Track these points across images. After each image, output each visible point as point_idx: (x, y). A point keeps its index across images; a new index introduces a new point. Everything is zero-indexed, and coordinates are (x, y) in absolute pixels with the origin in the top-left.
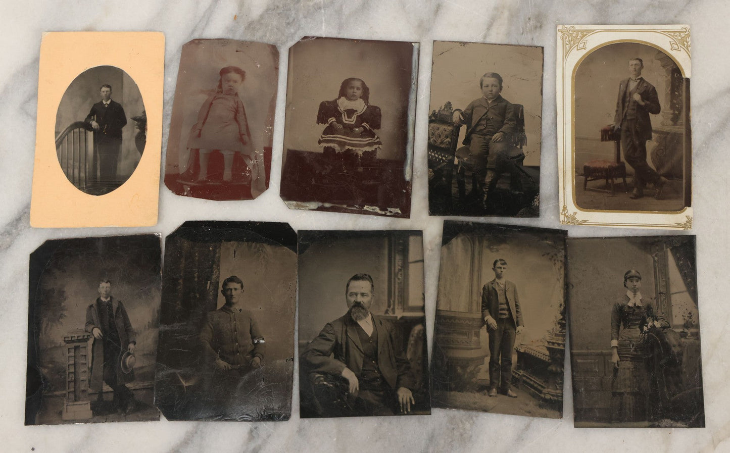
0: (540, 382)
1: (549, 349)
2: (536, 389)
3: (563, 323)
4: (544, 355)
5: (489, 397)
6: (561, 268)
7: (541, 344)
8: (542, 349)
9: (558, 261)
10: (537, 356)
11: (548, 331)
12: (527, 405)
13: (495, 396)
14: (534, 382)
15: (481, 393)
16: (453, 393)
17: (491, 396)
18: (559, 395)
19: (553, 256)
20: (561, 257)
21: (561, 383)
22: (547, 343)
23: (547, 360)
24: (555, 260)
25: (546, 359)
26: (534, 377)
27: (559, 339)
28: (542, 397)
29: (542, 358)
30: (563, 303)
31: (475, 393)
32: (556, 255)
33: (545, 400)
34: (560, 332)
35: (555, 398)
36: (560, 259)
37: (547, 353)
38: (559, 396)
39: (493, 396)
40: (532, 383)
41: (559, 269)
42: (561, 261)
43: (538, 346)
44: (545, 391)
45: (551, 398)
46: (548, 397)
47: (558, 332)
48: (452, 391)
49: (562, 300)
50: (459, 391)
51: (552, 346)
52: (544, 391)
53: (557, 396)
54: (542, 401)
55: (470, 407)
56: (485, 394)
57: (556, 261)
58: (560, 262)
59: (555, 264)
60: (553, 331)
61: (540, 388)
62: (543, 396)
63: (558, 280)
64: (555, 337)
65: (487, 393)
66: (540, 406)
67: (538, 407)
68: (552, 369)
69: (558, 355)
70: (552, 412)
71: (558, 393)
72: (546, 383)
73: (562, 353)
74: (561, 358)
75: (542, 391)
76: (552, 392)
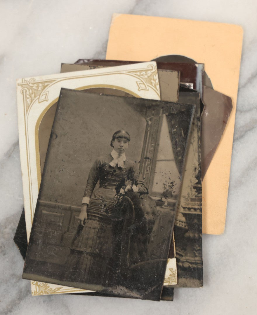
0: (177, 250)
1: (185, 215)
3: (198, 187)
8: (177, 215)
22: (182, 209)
23: (183, 227)
25: (183, 225)
27: (195, 204)
28: (180, 267)
30: (197, 167)
33: (184, 269)
34: (196, 197)
35: (194, 266)
37: (184, 219)
38: (198, 263)
44: (183, 259)
45: (189, 266)
46: (186, 265)
49: (197, 164)
51: (188, 212)
52: (181, 260)
53: (196, 263)
54: (180, 270)
60: (189, 196)
61: (177, 256)
62: (181, 264)
63: (191, 143)
64: (191, 202)
66: (179, 276)
68: (190, 236)
69: (196, 221)
70: (192, 281)
71: (197, 261)
72: (183, 250)
73: (199, 217)
74: (199, 223)
75: (179, 259)
76: (190, 260)
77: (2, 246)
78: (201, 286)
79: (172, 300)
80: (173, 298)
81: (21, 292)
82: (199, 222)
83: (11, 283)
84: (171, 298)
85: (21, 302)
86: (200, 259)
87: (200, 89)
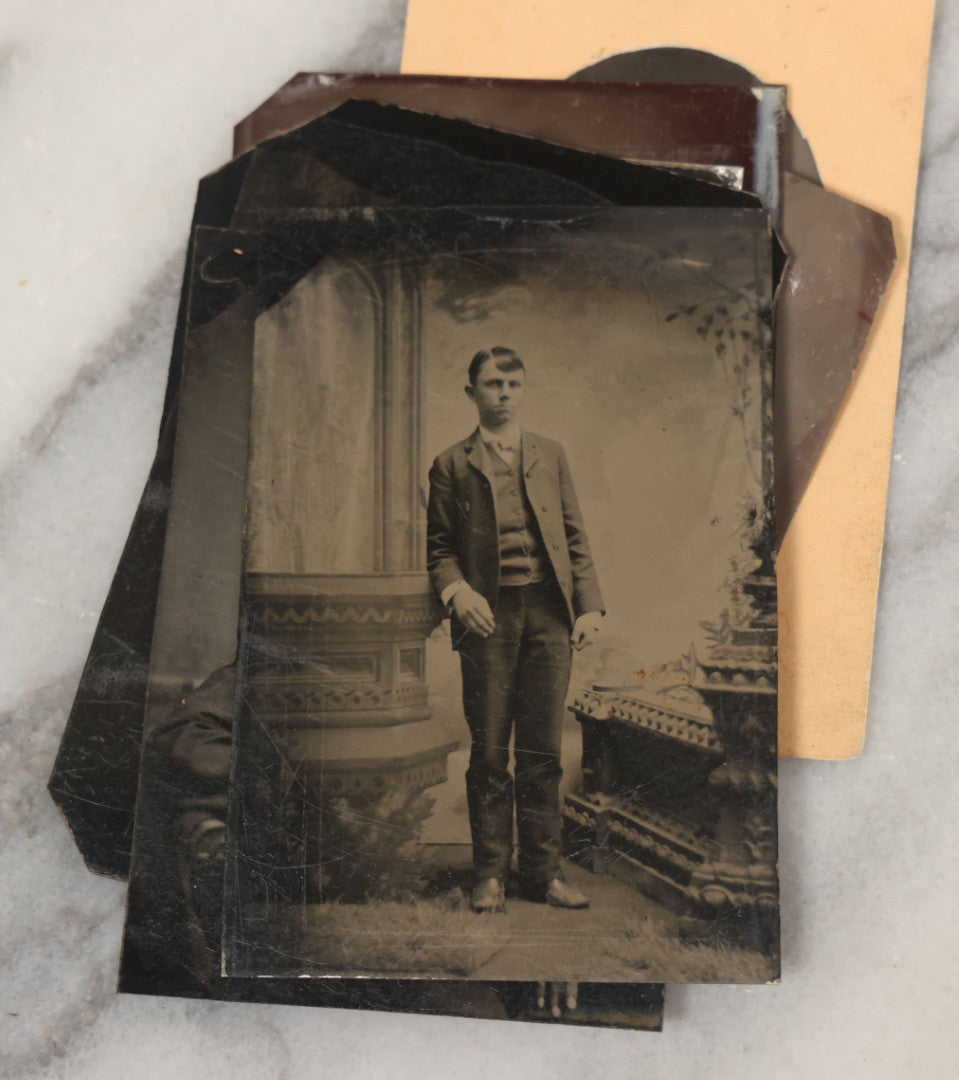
0: (680, 836)
1: (710, 697)
2: (665, 866)
3: (763, 588)
4: (691, 723)
5: (471, 914)
6: (747, 361)
7: (673, 678)
8: (683, 699)
9: (733, 336)
10: (663, 730)
11: (706, 626)
12: (629, 935)
13: (499, 909)
14: (656, 837)
15: (437, 900)
16: (323, 909)
17: (479, 910)
18: (762, 883)
19: (709, 320)
20: (746, 318)
21: (766, 834)
22: (700, 675)
24: (719, 333)
25: (703, 739)
26: (655, 817)
27: (750, 653)
28: (691, 901)
29: (684, 737)
30: (760, 506)
31: (413, 903)
32: (723, 311)
33: (705, 910)
34: (753, 625)
35: (746, 898)
36: (739, 325)
37: (706, 714)
38: (761, 889)
39: (490, 909)
40: (646, 842)
41: (737, 370)
42: (746, 335)
43: (666, 690)
44: (701, 872)
45: (727, 899)
46: (716, 895)
47: (747, 623)
48: (318, 902)
49: (758, 494)
50: (347, 901)
51: (721, 686)
52: (696, 874)
53: (754, 890)
54: (692, 915)
55: (393, 960)
56: (455, 905)
57: (725, 339)
58: (739, 339)
59: (720, 349)
60: (725, 624)
61: (680, 860)
62: (694, 893)
63: (737, 412)
64: (735, 648)
65: (464, 901)
66: (687, 937)
67: (676, 941)
68: (729, 780)
69: (752, 721)
70: (736, 957)
71: (758, 878)
72: (704, 838)
73: (767, 709)
74: (764, 730)
75: (689, 873)
76: (732, 876)
77: (24, 802)
78: (772, 980)
79: (658, 1029)
80: (661, 1021)
81: (100, 978)
82: (765, 725)
83: (60, 943)
84: (653, 1021)
85: (102, 1014)
86: (770, 872)
87: (768, 188)
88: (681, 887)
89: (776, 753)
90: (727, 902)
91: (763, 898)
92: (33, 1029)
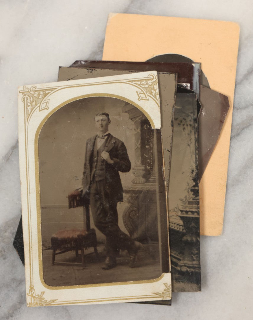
1: (182, 218)
3: (196, 190)
4: (177, 225)
6: (191, 132)
8: (175, 219)
9: (187, 125)
10: (170, 227)
11: (181, 200)
18: (196, 266)
19: (181, 121)
20: (190, 121)
21: (197, 253)
22: (180, 212)
24: (184, 125)
25: (181, 229)
27: (192, 207)
28: (178, 271)
29: (176, 228)
30: (195, 169)
32: (185, 119)
33: (182, 273)
34: (193, 200)
35: (192, 270)
36: (189, 123)
37: (181, 222)
41: (189, 134)
42: (191, 125)
44: (181, 263)
46: (184, 269)
49: (194, 166)
51: (185, 215)
52: (179, 264)
53: (194, 268)
57: (185, 126)
58: (189, 126)
59: (184, 129)
60: (186, 199)
61: (175, 260)
62: (179, 268)
63: (188, 145)
64: (188, 205)
66: (177, 280)
68: (187, 239)
69: (193, 224)
70: (190, 285)
72: (181, 254)
73: (197, 221)
75: (177, 263)
76: (188, 264)
78: (199, 291)
79: (170, 305)
81: (22, 296)
82: (197, 225)
83: (12, 287)
85: (22, 306)
86: (198, 263)
87: (197, 89)
88: (175, 267)
89: (199, 232)
90: (187, 271)
91: (196, 270)
92: (5, 310)
